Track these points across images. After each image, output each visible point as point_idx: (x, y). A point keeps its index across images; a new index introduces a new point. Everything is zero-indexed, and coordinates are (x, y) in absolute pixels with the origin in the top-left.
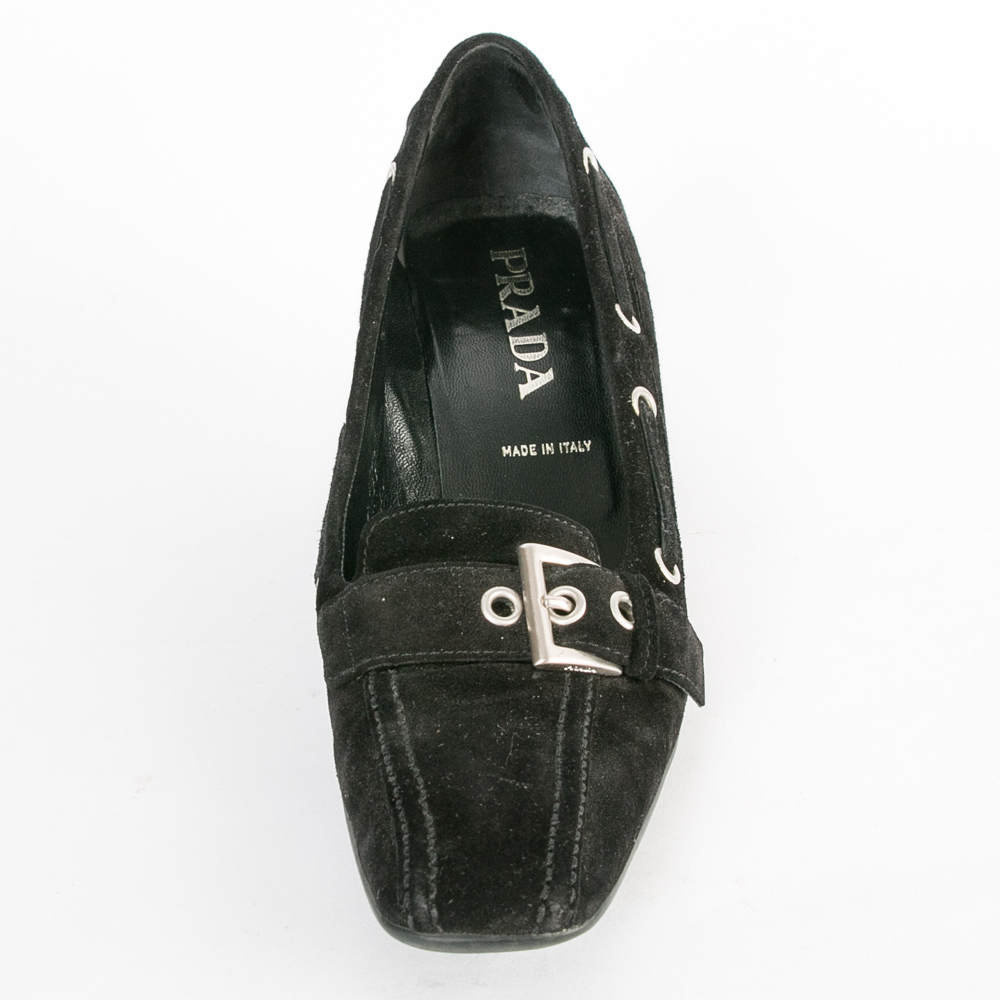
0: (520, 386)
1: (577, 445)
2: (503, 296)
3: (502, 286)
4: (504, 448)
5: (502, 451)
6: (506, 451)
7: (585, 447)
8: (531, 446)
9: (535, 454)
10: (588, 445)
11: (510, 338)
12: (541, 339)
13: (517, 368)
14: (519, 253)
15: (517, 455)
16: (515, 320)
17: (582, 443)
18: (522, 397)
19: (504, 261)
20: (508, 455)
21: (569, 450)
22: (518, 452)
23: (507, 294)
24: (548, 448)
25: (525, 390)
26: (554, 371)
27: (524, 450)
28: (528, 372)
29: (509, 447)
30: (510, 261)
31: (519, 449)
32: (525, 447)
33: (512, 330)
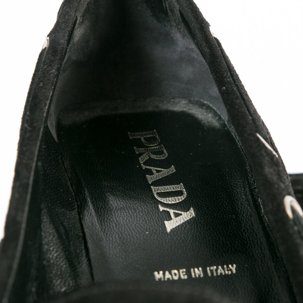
0: (166, 222)
1: (223, 269)
2: (142, 160)
3: (141, 154)
4: (156, 273)
5: (154, 276)
6: (158, 275)
7: (231, 270)
8: (181, 271)
9: (186, 277)
10: (233, 268)
11: (152, 187)
12: (180, 187)
13: (161, 208)
14: (152, 134)
15: (168, 279)
16: (154, 176)
17: (228, 267)
18: (169, 230)
19: (140, 139)
20: (160, 279)
21: (217, 273)
22: (170, 277)
23: (146, 159)
24: (197, 272)
25: (170, 226)
26: (194, 210)
27: (175, 274)
28: (172, 212)
29: (161, 272)
30: (145, 139)
31: (170, 273)
32: (176, 271)
33: (153, 182)
